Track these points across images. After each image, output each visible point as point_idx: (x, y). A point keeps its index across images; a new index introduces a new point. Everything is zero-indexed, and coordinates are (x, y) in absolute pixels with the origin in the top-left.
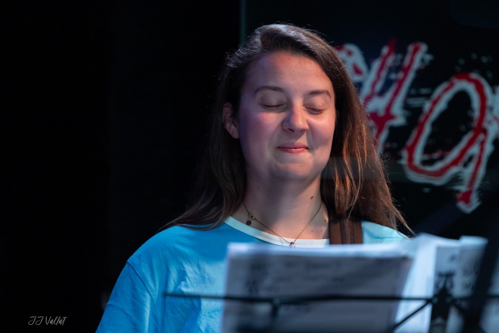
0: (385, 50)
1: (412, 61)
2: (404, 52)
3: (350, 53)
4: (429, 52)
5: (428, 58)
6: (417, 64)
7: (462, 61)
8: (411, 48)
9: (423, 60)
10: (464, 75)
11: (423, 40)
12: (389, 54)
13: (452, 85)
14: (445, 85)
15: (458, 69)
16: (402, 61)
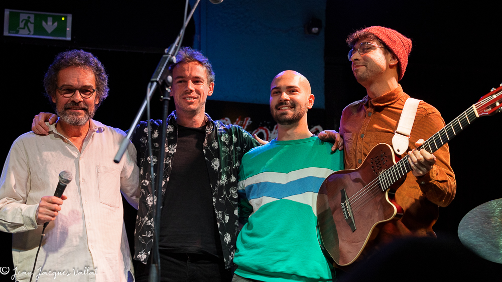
0: (237, 120)
1: (246, 123)
2: (243, 120)
3: (227, 120)
4: (251, 120)
5: (251, 122)
6: (247, 124)
7: (261, 123)
8: (245, 119)
9: (249, 123)
10: (262, 127)
11: (249, 116)
12: (239, 121)
13: (258, 130)
14: (256, 130)
15: (260, 125)
16: (243, 123)
